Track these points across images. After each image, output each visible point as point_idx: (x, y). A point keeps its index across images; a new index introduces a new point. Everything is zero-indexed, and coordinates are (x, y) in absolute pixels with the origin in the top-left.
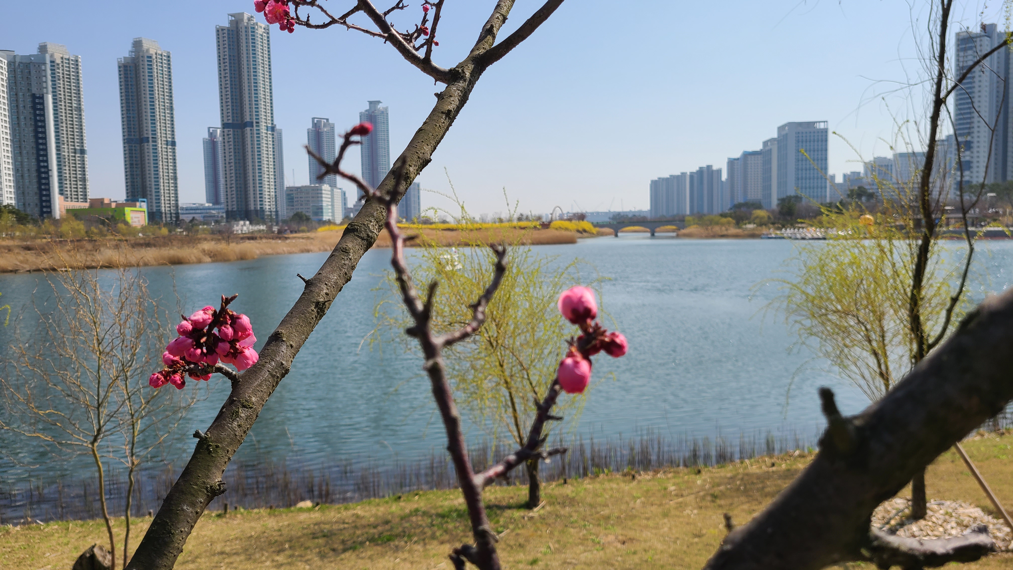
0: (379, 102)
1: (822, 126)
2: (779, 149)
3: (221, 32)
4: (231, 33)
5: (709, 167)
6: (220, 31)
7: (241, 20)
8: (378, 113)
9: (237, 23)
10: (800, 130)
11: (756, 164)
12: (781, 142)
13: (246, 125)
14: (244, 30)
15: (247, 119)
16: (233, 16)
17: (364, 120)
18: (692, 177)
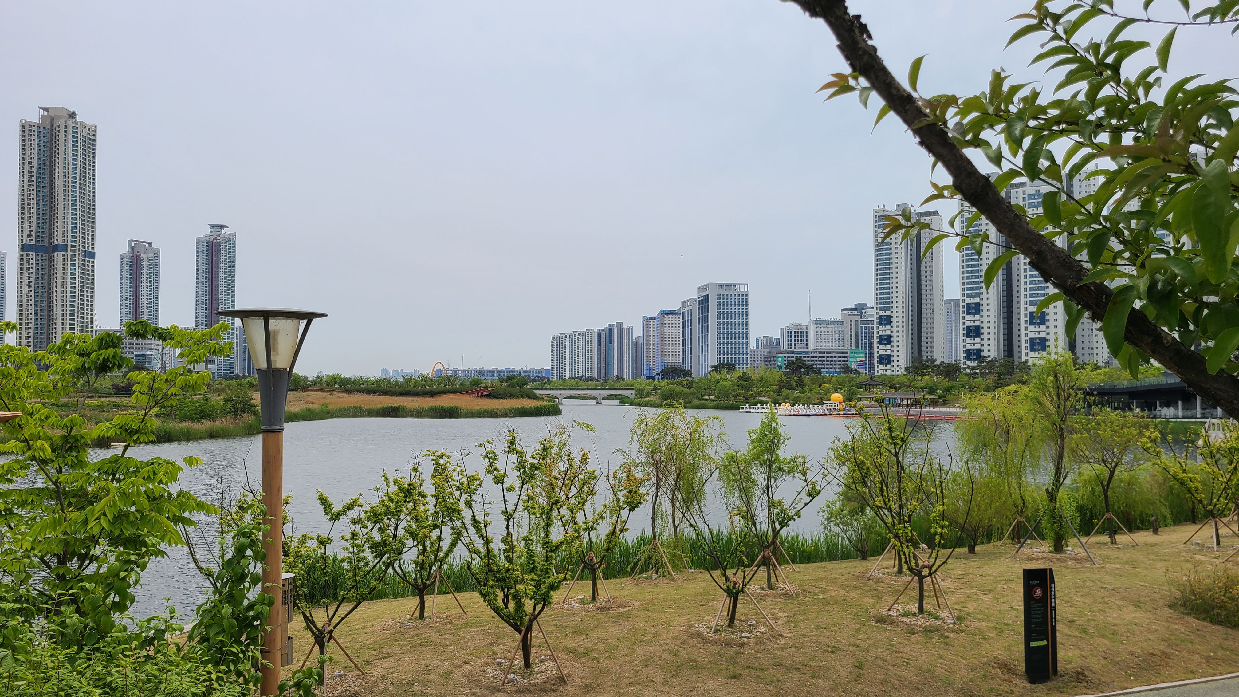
0: (223, 227)
1: (742, 288)
2: (700, 309)
3: (27, 128)
4: (42, 130)
5: (619, 325)
7: (59, 117)
8: (222, 240)
9: (52, 119)
10: (721, 292)
11: (674, 325)
12: (702, 303)
13: (56, 248)
14: (62, 129)
15: (59, 240)
16: (47, 110)
17: (202, 247)
18: (599, 335)
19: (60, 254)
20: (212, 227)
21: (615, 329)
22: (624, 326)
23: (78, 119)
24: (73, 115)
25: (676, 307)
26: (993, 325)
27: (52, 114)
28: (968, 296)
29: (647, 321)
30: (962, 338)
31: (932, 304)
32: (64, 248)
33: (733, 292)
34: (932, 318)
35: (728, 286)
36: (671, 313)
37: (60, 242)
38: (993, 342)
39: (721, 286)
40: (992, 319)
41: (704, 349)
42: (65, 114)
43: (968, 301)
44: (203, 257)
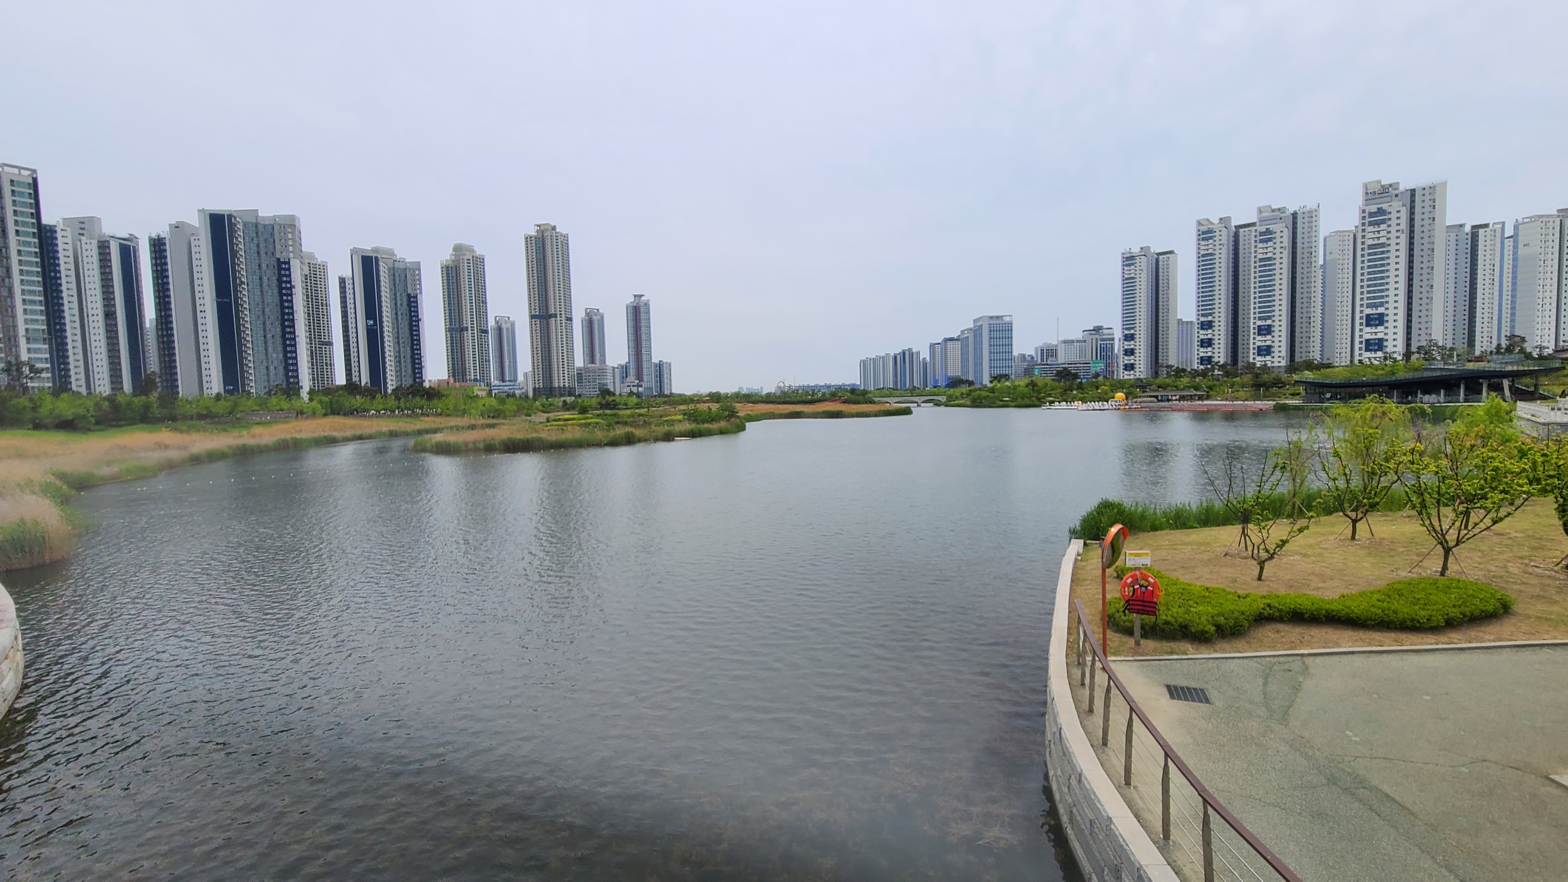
0: (642, 296)
1: (1008, 319)
2: (975, 336)
4: (537, 239)
5: (910, 350)
6: (528, 239)
7: (547, 230)
8: (642, 304)
9: (543, 232)
10: (992, 322)
11: (954, 349)
12: (977, 331)
13: (551, 316)
14: (549, 237)
15: (552, 311)
16: (538, 226)
17: (630, 310)
18: (895, 357)
19: (553, 319)
20: (635, 296)
21: (907, 353)
22: (914, 351)
23: (558, 230)
24: (554, 228)
25: (955, 336)
26: (1222, 337)
27: (542, 228)
28: (1203, 315)
29: (932, 346)
30: (1196, 348)
31: (1167, 323)
32: (555, 316)
33: (1000, 322)
34: (1167, 334)
35: (997, 317)
36: (951, 339)
37: (553, 312)
38: (1222, 350)
39: (991, 318)
40: (1223, 332)
41: (978, 365)
42: (550, 228)
43: (1202, 319)
44: (631, 317)
